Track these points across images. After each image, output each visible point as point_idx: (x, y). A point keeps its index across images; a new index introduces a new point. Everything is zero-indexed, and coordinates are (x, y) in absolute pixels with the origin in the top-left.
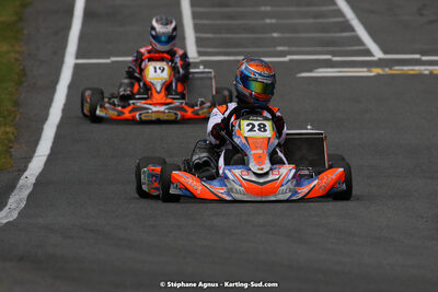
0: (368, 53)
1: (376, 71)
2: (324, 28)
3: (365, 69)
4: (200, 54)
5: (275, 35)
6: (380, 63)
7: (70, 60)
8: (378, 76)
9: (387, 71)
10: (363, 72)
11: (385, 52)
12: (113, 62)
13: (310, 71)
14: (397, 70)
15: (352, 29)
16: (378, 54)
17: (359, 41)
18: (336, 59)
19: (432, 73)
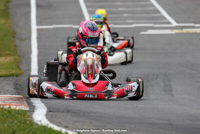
0: (169, 23)
1: (175, 31)
2: (146, 12)
3: (170, 30)
5: (125, 15)
6: (176, 28)
7: (34, 27)
8: (176, 34)
9: (180, 31)
11: (178, 23)
12: (54, 28)
13: (145, 31)
14: (185, 31)
15: (159, 12)
16: (174, 24)
17: (163, 18)
18: (156, 26)
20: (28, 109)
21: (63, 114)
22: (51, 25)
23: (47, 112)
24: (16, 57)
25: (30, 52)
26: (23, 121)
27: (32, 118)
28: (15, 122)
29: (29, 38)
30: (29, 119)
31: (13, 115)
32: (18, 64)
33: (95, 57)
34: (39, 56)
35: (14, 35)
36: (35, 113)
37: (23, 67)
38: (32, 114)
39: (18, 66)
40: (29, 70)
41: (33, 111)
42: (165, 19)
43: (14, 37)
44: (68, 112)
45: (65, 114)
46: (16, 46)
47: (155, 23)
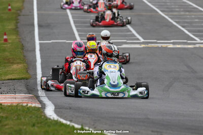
0: (138, 39)
1: (143, 46)
2: (121, 32)
4: (81, 39)
6: (143, 43)
7: (37, 42)
8: (144, 47)
9: (146, 46)
10: (138, 46)
11: (144, 39)
12: (52, 42)
13: (120, 45)
14: (150, 45)
15: (131, 32)
16: (142, 40)
17: (133, 35)
18: (128, 41)
19: (162, 46)
20: (40, 106)
21: (67, 110)
22: (50, 40)
23: (55, 108)
24: (25, 65)
25: (35, 61)
26: (39, 116)
27: (44, 113)
28: (33, 116)
29: (34, 50)
30: (43, 114)
31: (31, 112)
32: (27, 70)
33: (82, 65)
34: (42, 63)
35: (23, 47)
36: (46, 109)
37: (31, 72)
38: (44, 110)
39: (27, 72)
40: (36, 74)
41: (45, 108)
42: (135, 36)
43: (23, 49)
44: (70, 108)
45: (68, 110)
46: (24, 56)
47: (127, 40)
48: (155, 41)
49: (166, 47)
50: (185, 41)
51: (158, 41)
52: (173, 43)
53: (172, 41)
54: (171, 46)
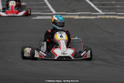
0: (51, 12)
11: (56, 12)
13: (35, 17)
16: (54, 12)
19: (69, 18)
42: (49, 9)
47: (42, 12)
48: (65, 13)
49: (73, 19)
50: (90, 13)
51: (67, 13)
52: (80, 15)
53: (79, 13)
54: (77, 17)
